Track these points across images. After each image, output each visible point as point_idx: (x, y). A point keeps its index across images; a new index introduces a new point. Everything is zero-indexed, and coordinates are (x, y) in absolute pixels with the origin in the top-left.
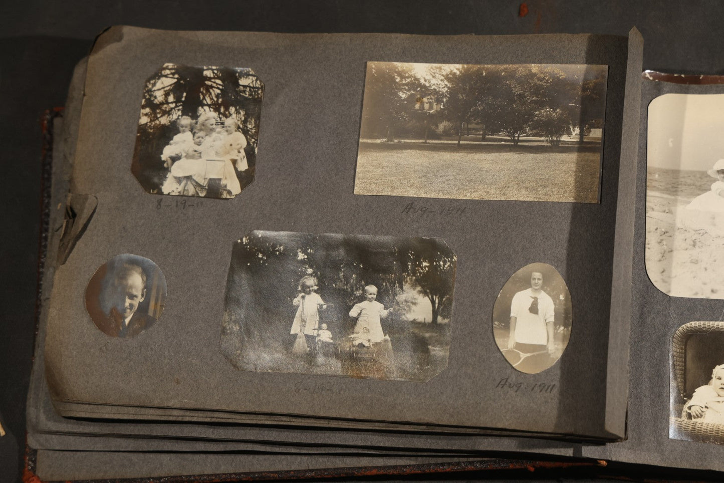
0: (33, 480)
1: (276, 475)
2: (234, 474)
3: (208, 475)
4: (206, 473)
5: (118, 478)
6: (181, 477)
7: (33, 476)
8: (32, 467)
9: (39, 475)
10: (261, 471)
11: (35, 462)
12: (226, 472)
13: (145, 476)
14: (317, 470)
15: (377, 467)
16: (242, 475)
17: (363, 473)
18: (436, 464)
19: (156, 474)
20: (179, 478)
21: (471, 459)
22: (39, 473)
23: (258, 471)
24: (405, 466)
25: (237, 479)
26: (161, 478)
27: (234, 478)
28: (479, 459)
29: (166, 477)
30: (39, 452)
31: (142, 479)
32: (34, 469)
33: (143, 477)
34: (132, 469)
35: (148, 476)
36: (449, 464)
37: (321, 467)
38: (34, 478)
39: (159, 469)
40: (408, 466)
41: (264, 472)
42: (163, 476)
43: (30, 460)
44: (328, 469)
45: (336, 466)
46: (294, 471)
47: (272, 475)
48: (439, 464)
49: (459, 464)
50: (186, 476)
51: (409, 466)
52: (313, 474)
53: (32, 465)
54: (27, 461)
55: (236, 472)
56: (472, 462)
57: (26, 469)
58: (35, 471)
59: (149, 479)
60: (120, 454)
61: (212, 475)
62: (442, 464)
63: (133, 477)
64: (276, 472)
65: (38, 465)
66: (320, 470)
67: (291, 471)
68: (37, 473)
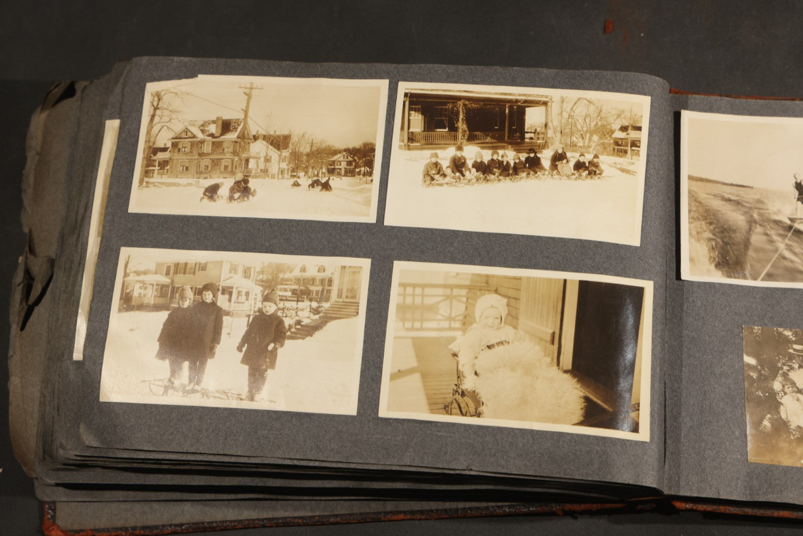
0: (53, 529)
1: (300, 521)
2: (258, 520)
3: (231, 521)
4: (228, 519)
5: (139, 525)
6: (203, 523)
7: (53, 525)
9: (59, 524)
10: (284, 516)
11: (54, 510)
12: (249, 518)
13: (167, 523)
14: (342, 515)
15: (405, 512)
16: (266, 521)
17: (389, 517)
18: (464, 509)
19: (177, 521)
20: (201, 525)
21: (500, 504)
22: (59, 522)
23: (282, 516)
24: (432, 511)
25: (261, 524)
26: (183, 525)
27: (257, 524)
28: (507, 504)
29: (188, 524)
30: (57, 503)
31: (163, 526)
32: (54, 517)
33: (164, 524)
34: (153, 515)
35: (170, 523)
36: (477, 508)
37: (347, 512)
38: (53, 527)
39: (180, 515)
40: (435, 510)
41: (288, 517)
42: (184, 522)
43: (50, 508)
44: (354, 514)
45: (363, 511)
46: (318, 516)
47: (296, 520)
48: (466, 508)
49: (487, 508)
50: (208, 523)
51: (437, 510)
52: (338, 519)
53: (52, 514)
54: (47, 510)
55: (259, 517)
56: (501, 507)
57: (46, 518)
58: (55, 520)
59: (170, 526)
61: (235, 521)
62: (470, 509)
63: (154, 524)
64: (300, 518)
65: (58, 513)
66: (345, 515)
67: (315, 516)
68: (56, 522)
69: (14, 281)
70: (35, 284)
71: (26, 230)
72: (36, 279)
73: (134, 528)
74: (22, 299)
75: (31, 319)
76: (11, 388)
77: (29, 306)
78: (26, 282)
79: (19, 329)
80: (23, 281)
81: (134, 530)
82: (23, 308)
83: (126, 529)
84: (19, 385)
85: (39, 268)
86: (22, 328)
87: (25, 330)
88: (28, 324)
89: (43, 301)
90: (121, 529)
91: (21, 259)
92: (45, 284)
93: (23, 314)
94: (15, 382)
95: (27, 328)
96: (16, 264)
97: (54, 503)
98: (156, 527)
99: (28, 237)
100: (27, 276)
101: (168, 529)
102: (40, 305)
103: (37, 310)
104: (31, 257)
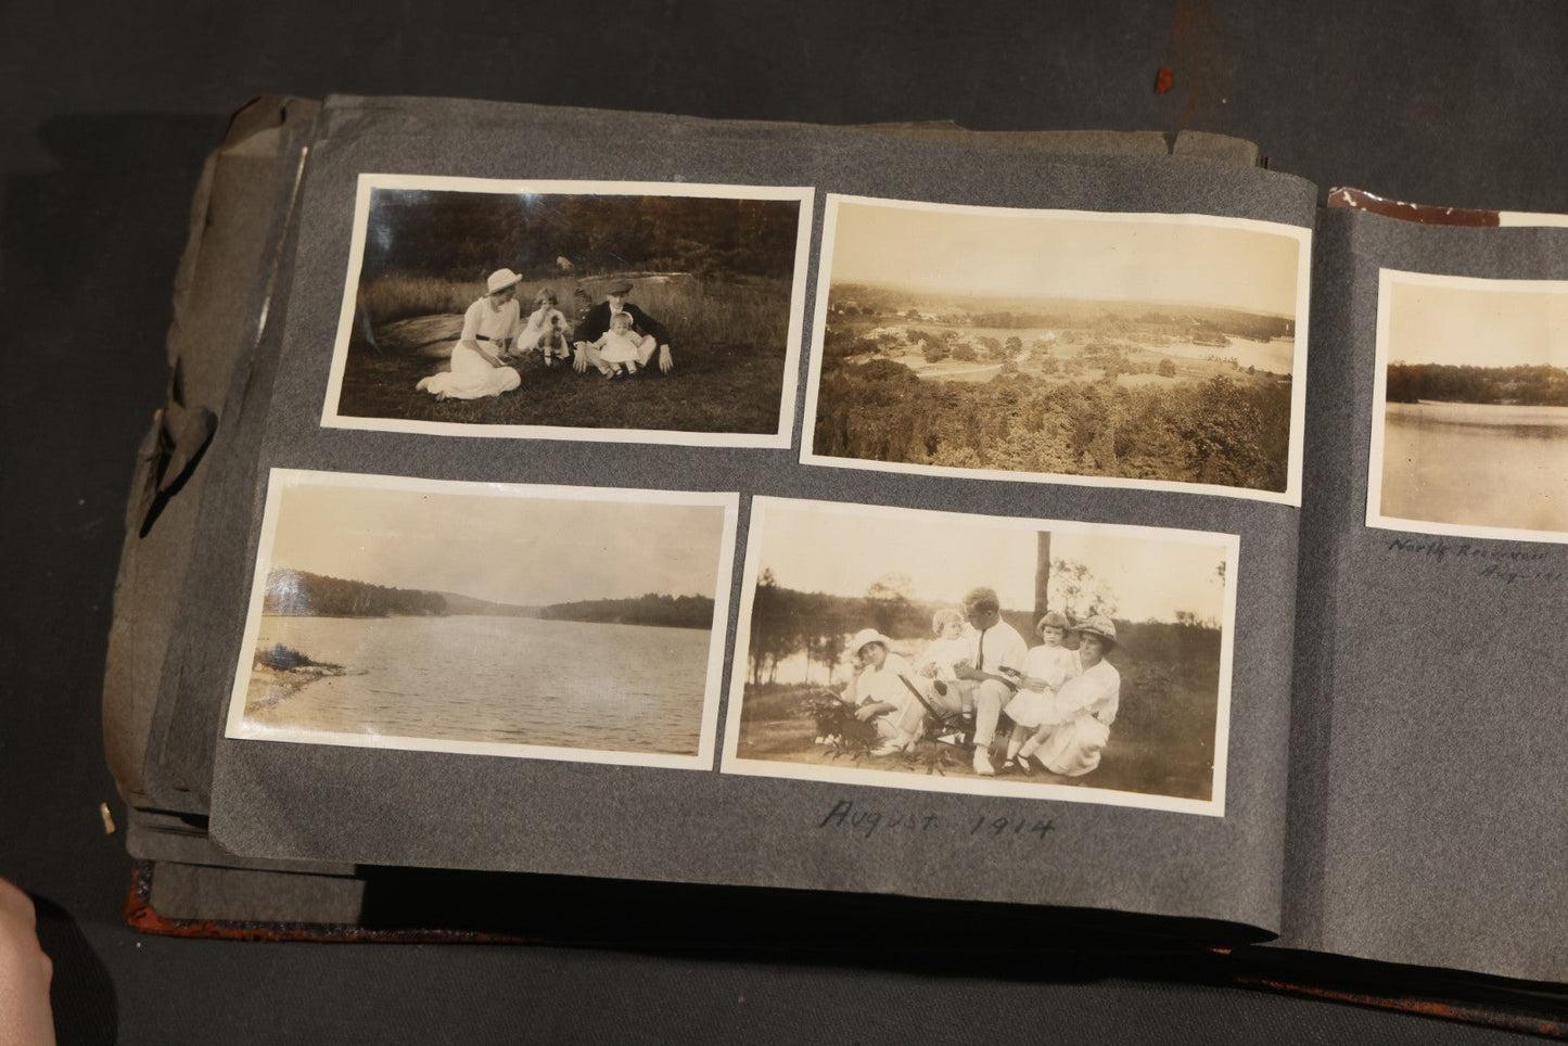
0: (145, 914)
5: (300, 920)
7: (144, 908)
8: (144, 891)
9: (155, 906)
11: (149, 882)
22: (157, 903)
30: (158, 866)
31: (345, 926)
32: (147, 894)
38: (144, 911)
43: (142, 877)
53: (145, 887)
54: (135, 879)
57: (133, 893)
58: (149, 899)
60: (309, 878)
65: (156, 887)
68: (151, 901)
69: (141, 451)
70: (175, 454)
71: (172, 362)
72: (178, 446)
73: (290, 925)
74: (149, 481)
75: (161, 518)
76: (113, 637)
77: (161, 492)
78: (160, 450)
79: (138, 534)
80: (156, 449)
81: (291, 929)
82: (149, 497)
83: (275, 926)
84: (128, 634)
85: (185, 425)
86: (144, 532)
87: (149, 536)
88: (155, 526)
89: (186, 486)
90: (266, 924)
91: (158, 414)
92: (191, 457)
93: (148, 507)
94: (120, 628)
95: (152, 533)
96: (150, 420)
97: (151, 864)
98: (332, 926)
99: (173, 373)
100: (164, 441)
101: (353, 933)
102: (181, 493)
103: (173, 502)
104: (173, 406)
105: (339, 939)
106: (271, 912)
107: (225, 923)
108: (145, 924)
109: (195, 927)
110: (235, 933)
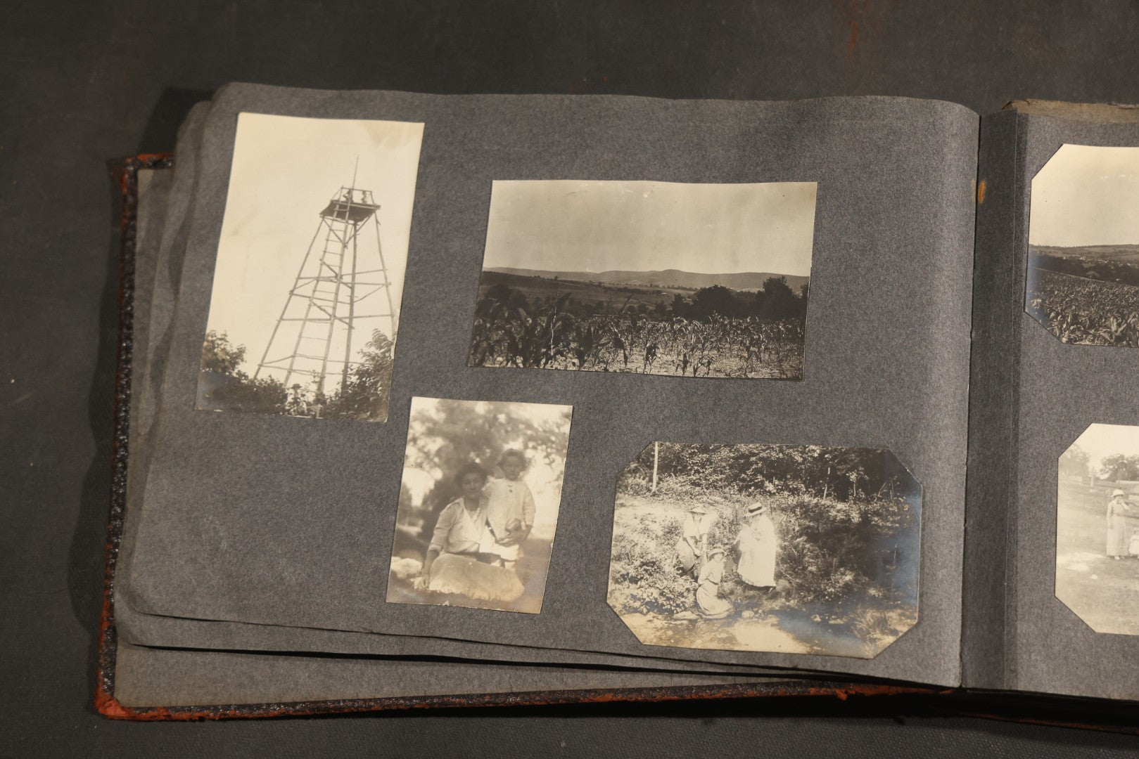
105: (266, 715)
106: (210, 698)
107: (175, 709)
108: (111, 712)
109: (150, 713)
110: (185, 715)
